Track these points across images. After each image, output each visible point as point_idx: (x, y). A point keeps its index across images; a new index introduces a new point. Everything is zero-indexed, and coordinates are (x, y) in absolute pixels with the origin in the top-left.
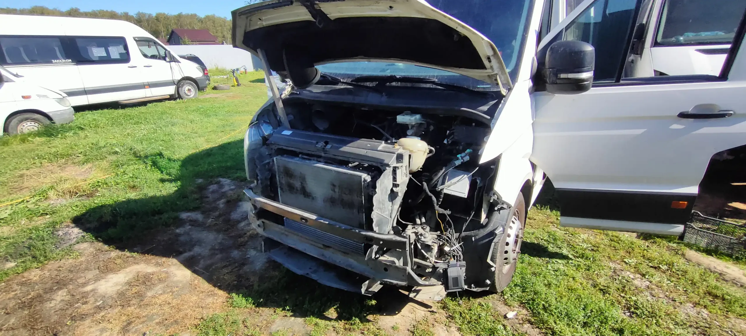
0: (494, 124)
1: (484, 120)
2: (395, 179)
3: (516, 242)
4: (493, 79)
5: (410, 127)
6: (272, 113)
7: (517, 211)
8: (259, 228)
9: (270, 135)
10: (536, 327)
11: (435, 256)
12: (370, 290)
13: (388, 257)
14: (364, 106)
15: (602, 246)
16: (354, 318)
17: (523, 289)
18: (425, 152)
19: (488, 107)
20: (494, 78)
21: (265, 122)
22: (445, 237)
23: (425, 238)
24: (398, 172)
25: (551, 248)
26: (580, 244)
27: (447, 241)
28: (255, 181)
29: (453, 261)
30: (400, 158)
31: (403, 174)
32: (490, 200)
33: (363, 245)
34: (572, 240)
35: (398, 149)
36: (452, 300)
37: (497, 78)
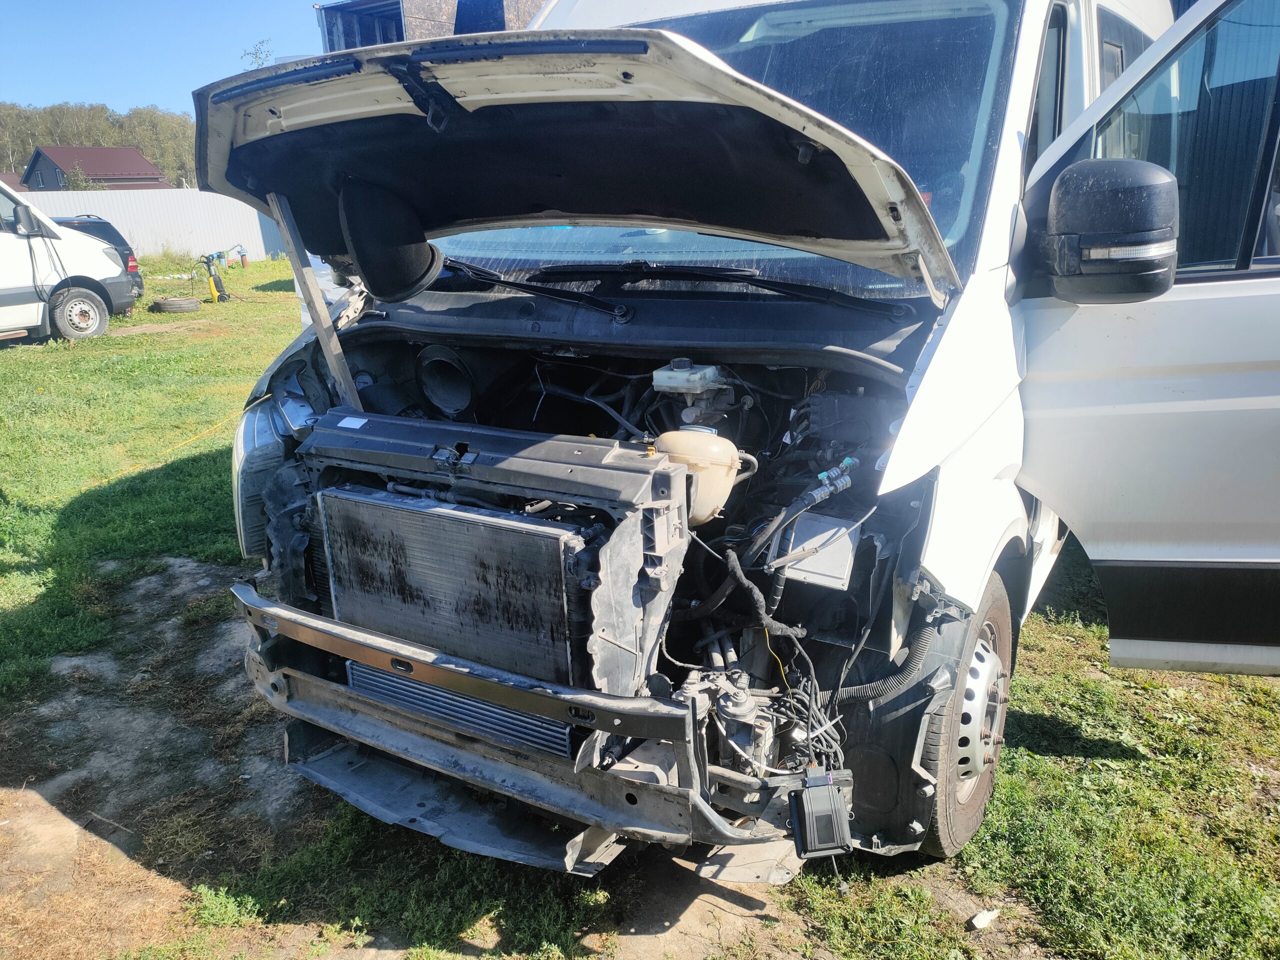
0: (915, 388)
1: (887, 378)
2: (649, 542)
3: (990, 713)
4: (909, 267)
5: (689, 403)
6: (311, 372)
7: (988, 625)
8: (275, 694)
9: (305, 431)
10: (1056, 953)
11: (767, 757)
12: (589, 859)
13: (637, 763)
14: (564, 346)
15: (1228, 718)
16: (545, 945)
17: (1015, 847)
18: (731, 468)
19: (898, 342)
20: (911, 263)
21: (291, 394)
22: (794, 702)
23: (736, 705)
24: (659, 523)
25: (1090, 729)
26: (1169, 716)
27: (799, 712)
28: (265, 562)
29: (816, 771)
30: (661, 484)
31: (672, 528)
32: (912, 594)
33: (567, 730)
34: (1144, 705)
35: (657, 462)
36: (819, 882)
37: (917, 261)
